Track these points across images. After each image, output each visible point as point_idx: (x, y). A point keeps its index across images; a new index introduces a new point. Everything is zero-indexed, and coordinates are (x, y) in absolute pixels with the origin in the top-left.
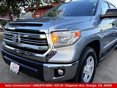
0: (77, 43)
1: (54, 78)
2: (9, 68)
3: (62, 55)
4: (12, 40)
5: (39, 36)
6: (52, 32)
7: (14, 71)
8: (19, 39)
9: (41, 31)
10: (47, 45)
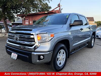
0: (52, 40)
1: (38, 61)
2: (11, 57)
3: (43, 47)
4: (14, 39)
5: (30, 36)
6: (37, 34)
7: (14, 58)
8: (18, 38)
9: (31, 33)
10: (34, 41)
